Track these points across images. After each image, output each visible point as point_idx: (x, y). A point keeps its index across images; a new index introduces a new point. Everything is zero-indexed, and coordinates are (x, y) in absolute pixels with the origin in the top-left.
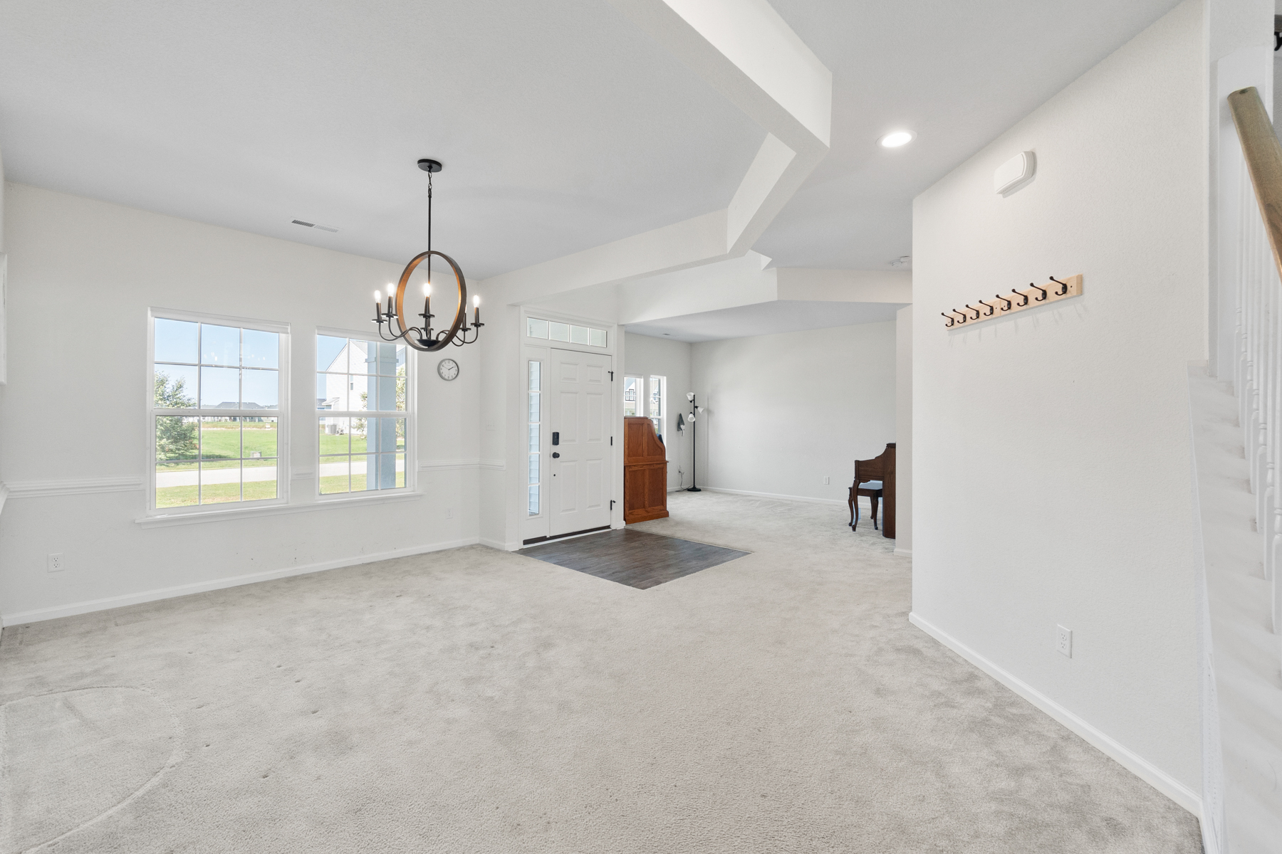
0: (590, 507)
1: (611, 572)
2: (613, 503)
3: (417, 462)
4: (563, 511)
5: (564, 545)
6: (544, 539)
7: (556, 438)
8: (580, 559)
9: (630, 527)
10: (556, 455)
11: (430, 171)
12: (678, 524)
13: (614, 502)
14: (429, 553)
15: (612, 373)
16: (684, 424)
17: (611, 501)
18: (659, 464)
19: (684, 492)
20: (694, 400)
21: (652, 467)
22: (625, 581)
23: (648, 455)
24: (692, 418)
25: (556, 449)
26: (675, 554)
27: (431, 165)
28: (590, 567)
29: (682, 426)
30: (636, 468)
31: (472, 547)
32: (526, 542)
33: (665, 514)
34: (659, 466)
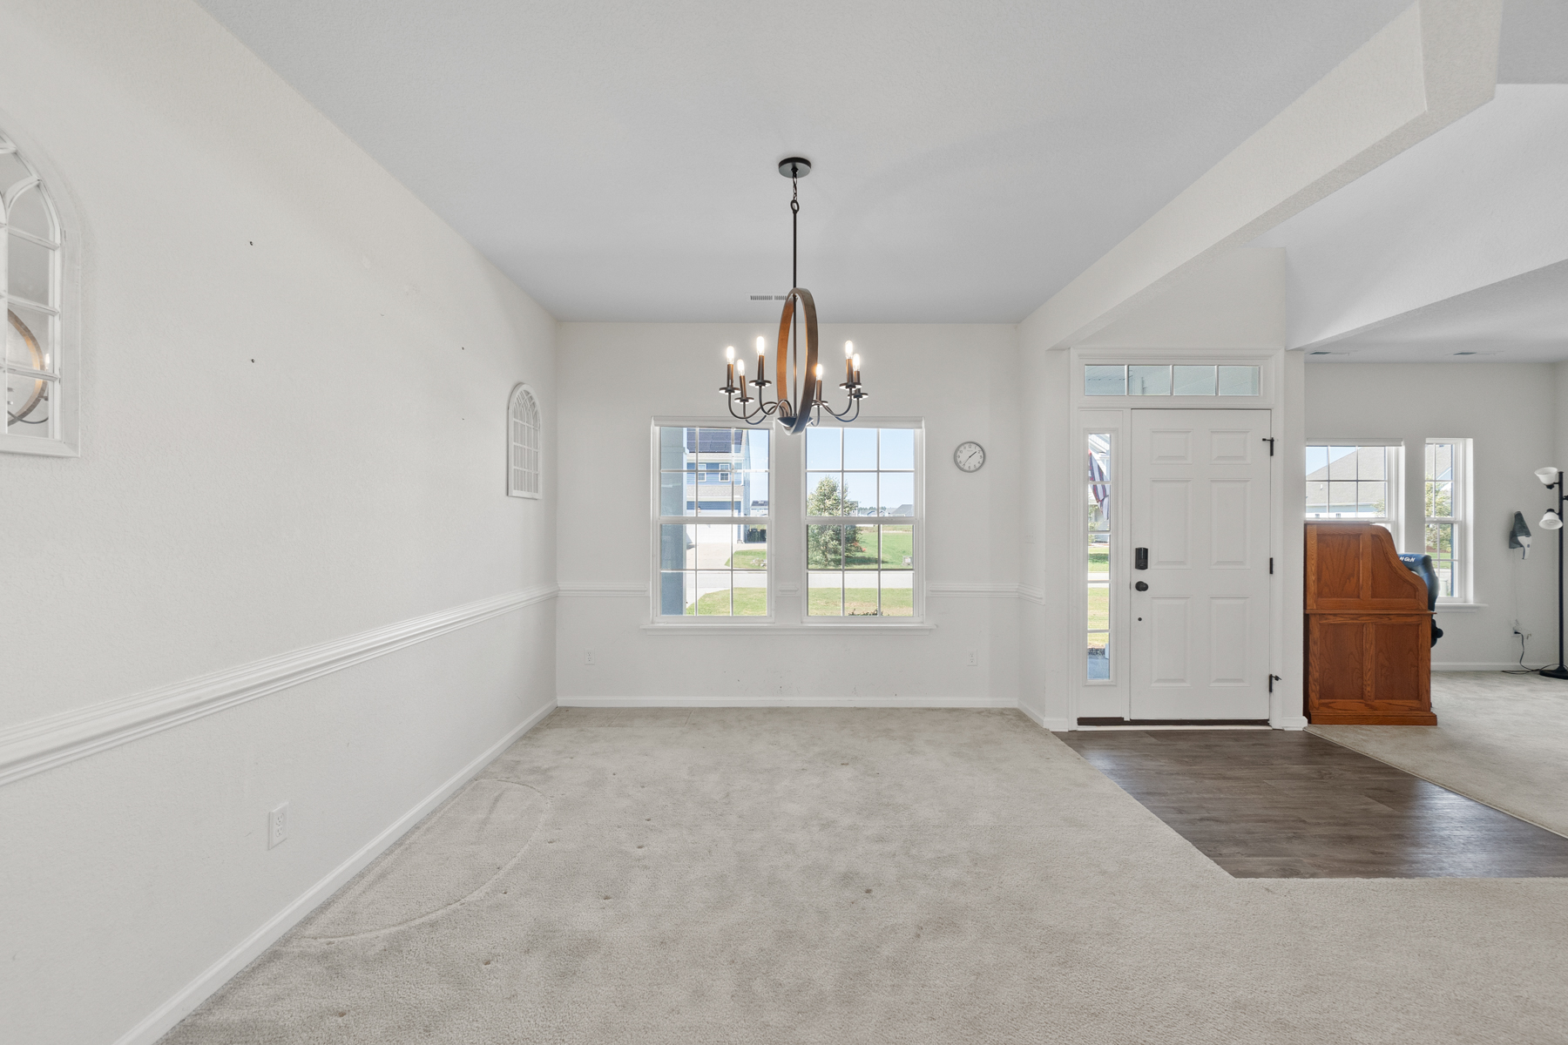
0: (1218, 680)
1: (1198, 816)
2: (1274, 680)
3: (925, 583)
4: (1159, 681)
5: (1153, 740)
6: (1119, 721)
7: (1142, 559)
8: (1159, 773)
9: (1316, 730)
10: (1141, 587)
11: (795, 176)
12: (1452, 745)
13: (1277, 678)
14: (940, 709)
15: (1272, 441)
16: (1528, 534)
17: (1271, 677)
18: (1412, 615)
19: (1527, 676)
20: (1560, 483)
21: (1385, 621)
22: (1208, 844)
23: (1373, 596)
24: (1552, 522)
25: (1142, 576)
26: (1391, 816)
27: (794, 165)
28: (1164, 794)
29: (1522, 539)
30: (1339, 620)
31: (1002, 713)
32: (1082, 721)
33: (1425, 717)
34: (1409, 620)
